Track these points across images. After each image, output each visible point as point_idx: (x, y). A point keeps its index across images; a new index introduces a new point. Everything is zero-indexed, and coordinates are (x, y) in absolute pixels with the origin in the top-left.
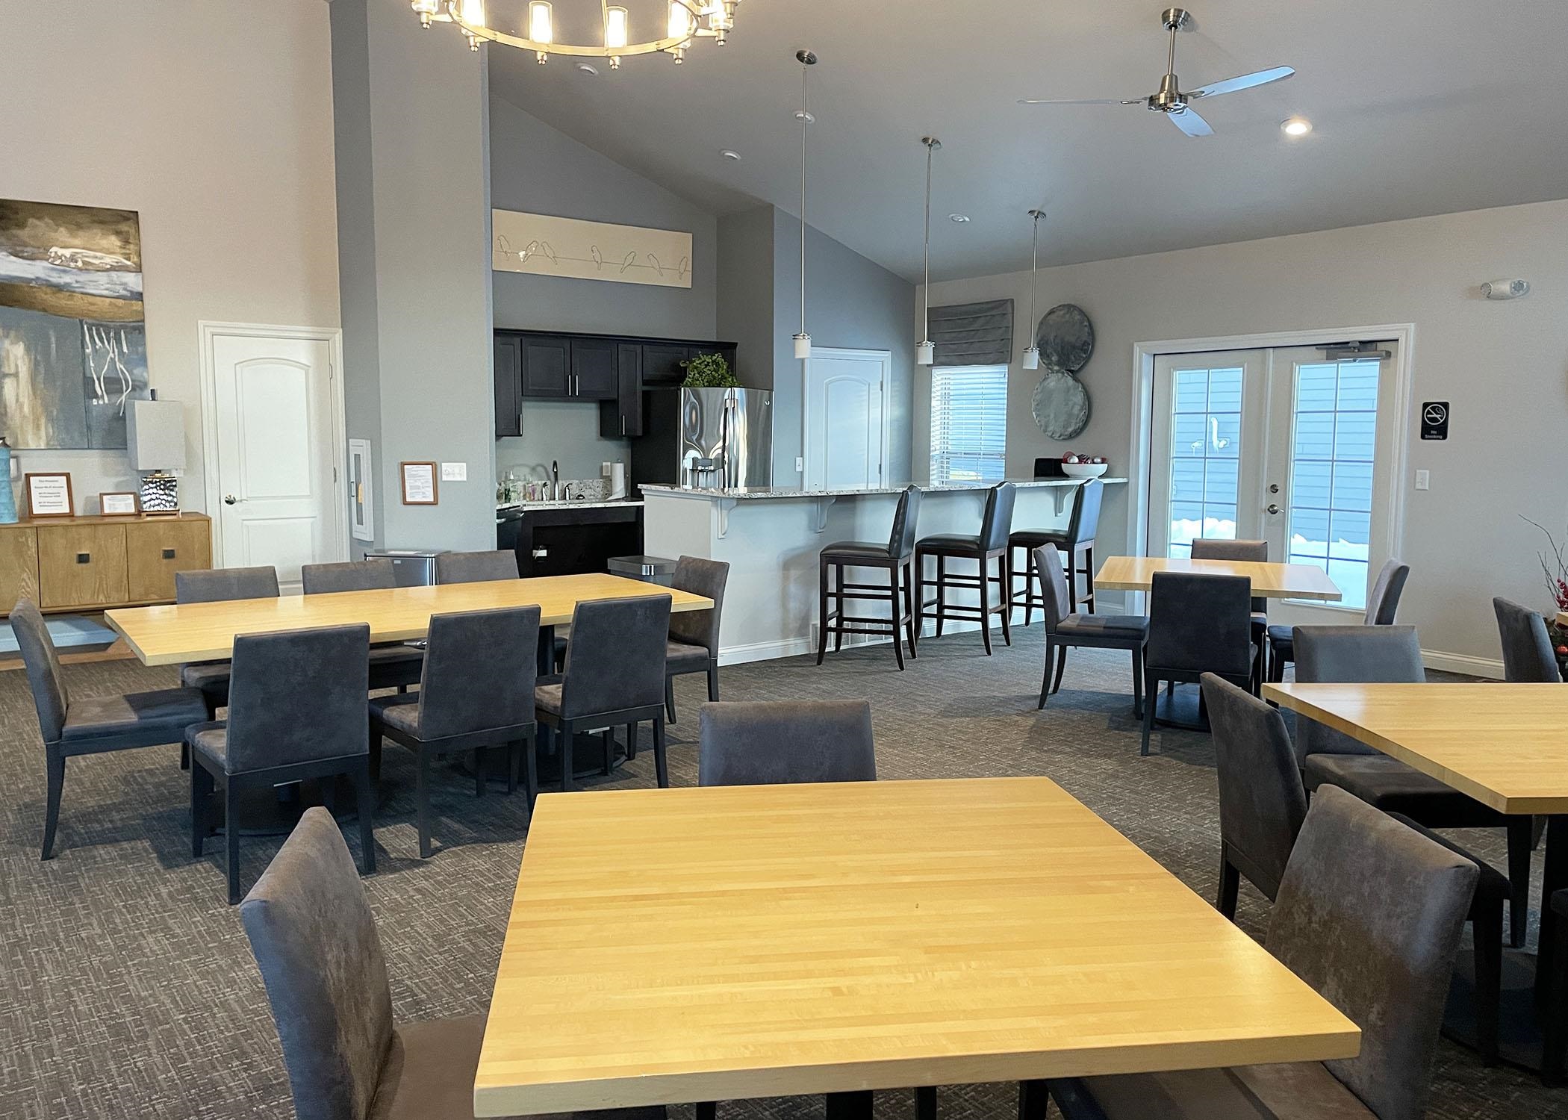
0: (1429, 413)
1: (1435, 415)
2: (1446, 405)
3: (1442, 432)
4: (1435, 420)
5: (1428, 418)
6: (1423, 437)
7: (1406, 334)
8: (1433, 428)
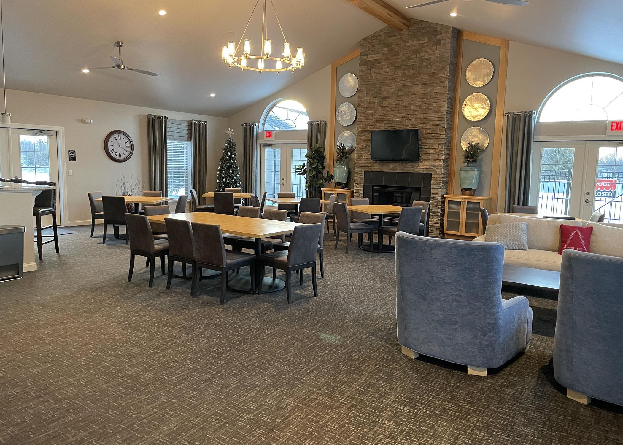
0: (70, 153)
1: (72, 154)
2: (75, 151)
3: (74, 159)
4: (72, 155)
5: (71, 155)
6: (69, 160)
7: (61, 130)
8: (72, 158)
